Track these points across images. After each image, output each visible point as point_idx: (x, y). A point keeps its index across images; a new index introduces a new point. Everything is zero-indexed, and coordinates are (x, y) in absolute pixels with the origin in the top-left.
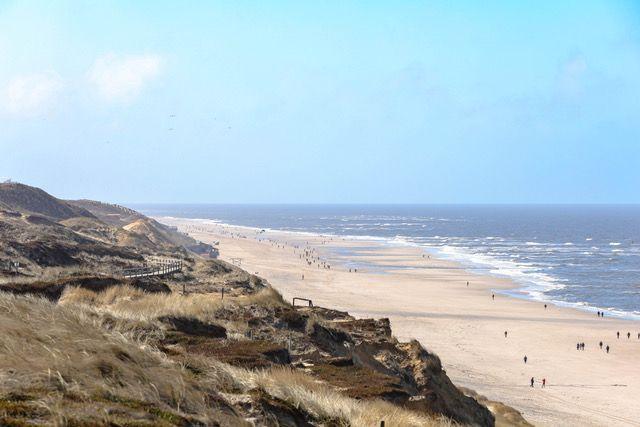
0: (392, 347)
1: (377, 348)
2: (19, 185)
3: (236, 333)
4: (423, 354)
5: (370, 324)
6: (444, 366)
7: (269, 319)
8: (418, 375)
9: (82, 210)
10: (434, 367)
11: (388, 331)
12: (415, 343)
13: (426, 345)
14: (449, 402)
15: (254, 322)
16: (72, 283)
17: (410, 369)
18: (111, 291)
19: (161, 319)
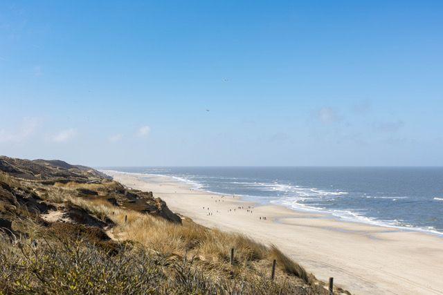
0: (152, 200)
1: (148, 199)
2: (59, 161)
3: (101, 194)
4: (161, 201)
5: (147, 193)
6: (167, 205)
7: (114, 191)
8: (159, 207)
9: (76, 167)
10: (164, 205)
11: (152, 196)
12: (159, 198)
13: (162, 199)
14: (168, 215)
15: (109, 192)
16: (57, 182)
17: (157, 206)
18: (68, 184)
19: (77, 190)
